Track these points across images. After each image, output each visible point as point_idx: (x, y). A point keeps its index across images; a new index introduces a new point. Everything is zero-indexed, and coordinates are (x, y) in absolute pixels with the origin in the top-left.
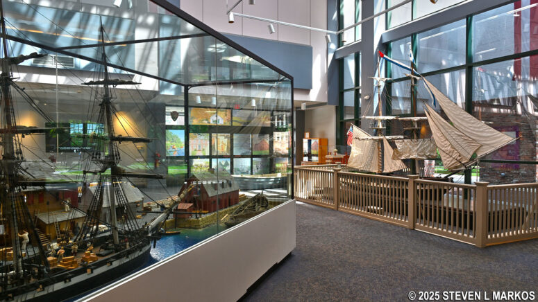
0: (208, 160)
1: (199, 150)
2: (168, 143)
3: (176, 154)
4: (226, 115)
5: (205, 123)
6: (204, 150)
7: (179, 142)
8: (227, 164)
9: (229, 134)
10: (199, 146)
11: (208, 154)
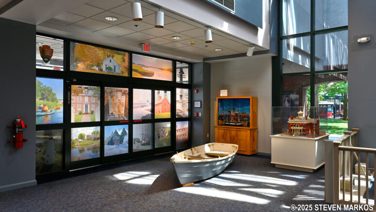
0: (98, 128)
1: (86, 113)
2: (39, 102)
3: (48, 121)
4: (124, 61)
5: (96, 70)
6: (92, 113)
7: (54, 100)
8: (124, 133)
9: (127, 89)
10: (86, 107)
11: (98, 119)
